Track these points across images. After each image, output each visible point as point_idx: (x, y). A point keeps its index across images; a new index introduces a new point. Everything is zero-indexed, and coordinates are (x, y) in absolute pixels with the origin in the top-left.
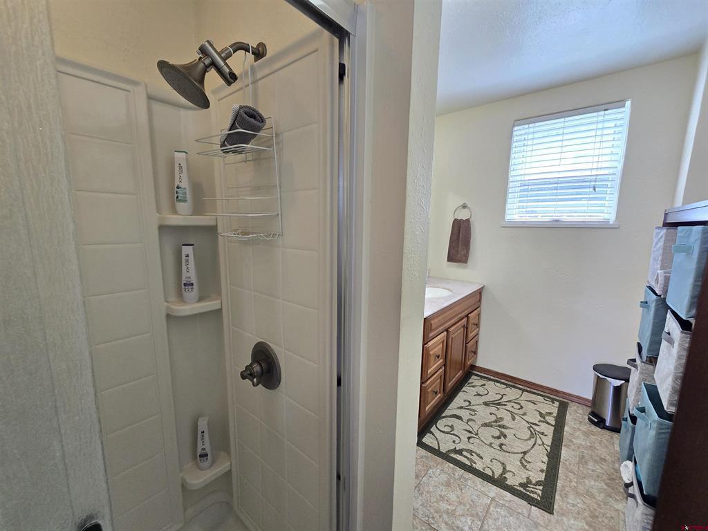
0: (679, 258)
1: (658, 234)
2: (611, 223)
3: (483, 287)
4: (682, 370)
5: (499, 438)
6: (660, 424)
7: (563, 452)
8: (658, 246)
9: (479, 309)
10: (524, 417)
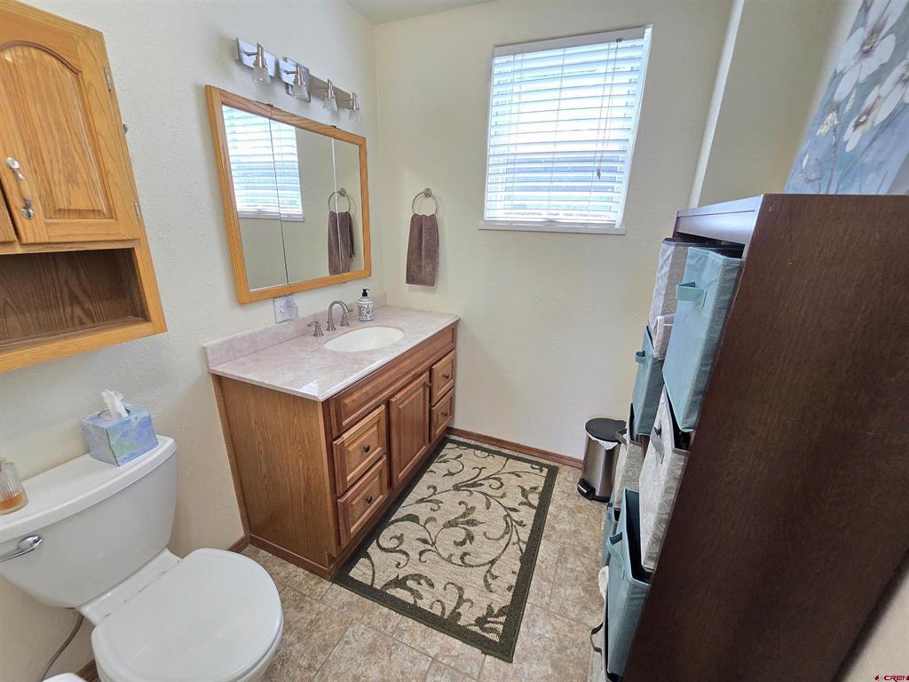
0: (683, 306)
1: (665, 251)
2: (617, 226)
3: (457, 321)
4: (668, 509)
5: (463, 543)
6: (634, 586)
7: (541, 548)
8: (663, 272)
9: (453, 352)
10: (501, 501)
